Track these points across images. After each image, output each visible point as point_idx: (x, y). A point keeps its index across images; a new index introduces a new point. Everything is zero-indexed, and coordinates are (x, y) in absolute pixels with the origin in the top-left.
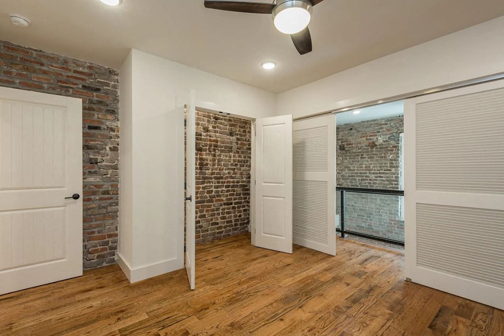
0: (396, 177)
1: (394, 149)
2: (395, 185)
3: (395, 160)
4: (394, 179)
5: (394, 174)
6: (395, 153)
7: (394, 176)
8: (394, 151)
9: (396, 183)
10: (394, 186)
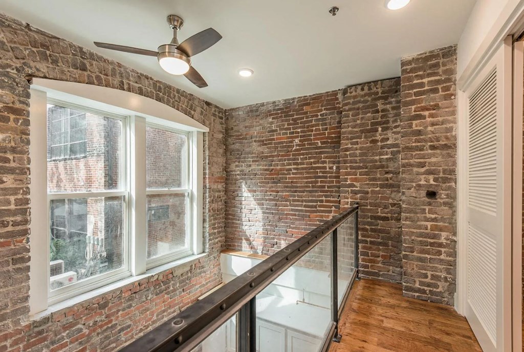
0: (18, 202)
1: (12, 117)
2: (15, 224)
3: (13, 150)
4: (13, 207)
5: (15, 191)
6: (14, 130)
7: (12, 198)
8: (11, 124)
9: (19, 218)
10: (10, 228)
